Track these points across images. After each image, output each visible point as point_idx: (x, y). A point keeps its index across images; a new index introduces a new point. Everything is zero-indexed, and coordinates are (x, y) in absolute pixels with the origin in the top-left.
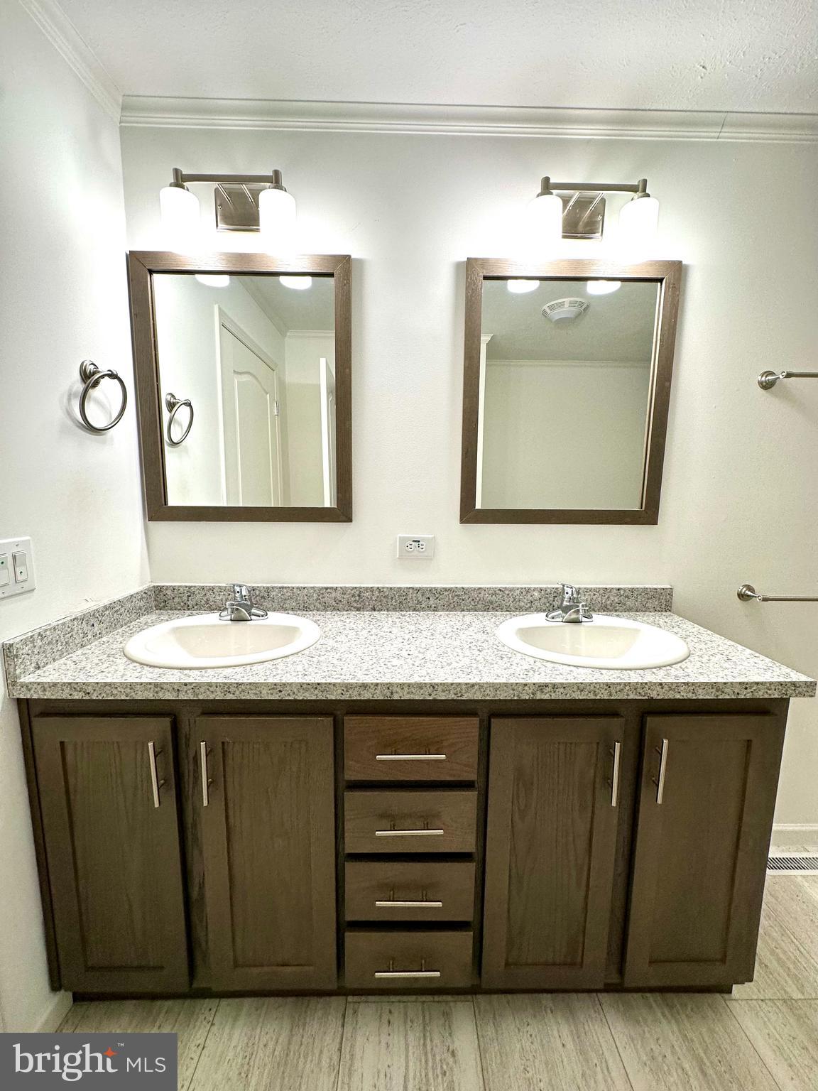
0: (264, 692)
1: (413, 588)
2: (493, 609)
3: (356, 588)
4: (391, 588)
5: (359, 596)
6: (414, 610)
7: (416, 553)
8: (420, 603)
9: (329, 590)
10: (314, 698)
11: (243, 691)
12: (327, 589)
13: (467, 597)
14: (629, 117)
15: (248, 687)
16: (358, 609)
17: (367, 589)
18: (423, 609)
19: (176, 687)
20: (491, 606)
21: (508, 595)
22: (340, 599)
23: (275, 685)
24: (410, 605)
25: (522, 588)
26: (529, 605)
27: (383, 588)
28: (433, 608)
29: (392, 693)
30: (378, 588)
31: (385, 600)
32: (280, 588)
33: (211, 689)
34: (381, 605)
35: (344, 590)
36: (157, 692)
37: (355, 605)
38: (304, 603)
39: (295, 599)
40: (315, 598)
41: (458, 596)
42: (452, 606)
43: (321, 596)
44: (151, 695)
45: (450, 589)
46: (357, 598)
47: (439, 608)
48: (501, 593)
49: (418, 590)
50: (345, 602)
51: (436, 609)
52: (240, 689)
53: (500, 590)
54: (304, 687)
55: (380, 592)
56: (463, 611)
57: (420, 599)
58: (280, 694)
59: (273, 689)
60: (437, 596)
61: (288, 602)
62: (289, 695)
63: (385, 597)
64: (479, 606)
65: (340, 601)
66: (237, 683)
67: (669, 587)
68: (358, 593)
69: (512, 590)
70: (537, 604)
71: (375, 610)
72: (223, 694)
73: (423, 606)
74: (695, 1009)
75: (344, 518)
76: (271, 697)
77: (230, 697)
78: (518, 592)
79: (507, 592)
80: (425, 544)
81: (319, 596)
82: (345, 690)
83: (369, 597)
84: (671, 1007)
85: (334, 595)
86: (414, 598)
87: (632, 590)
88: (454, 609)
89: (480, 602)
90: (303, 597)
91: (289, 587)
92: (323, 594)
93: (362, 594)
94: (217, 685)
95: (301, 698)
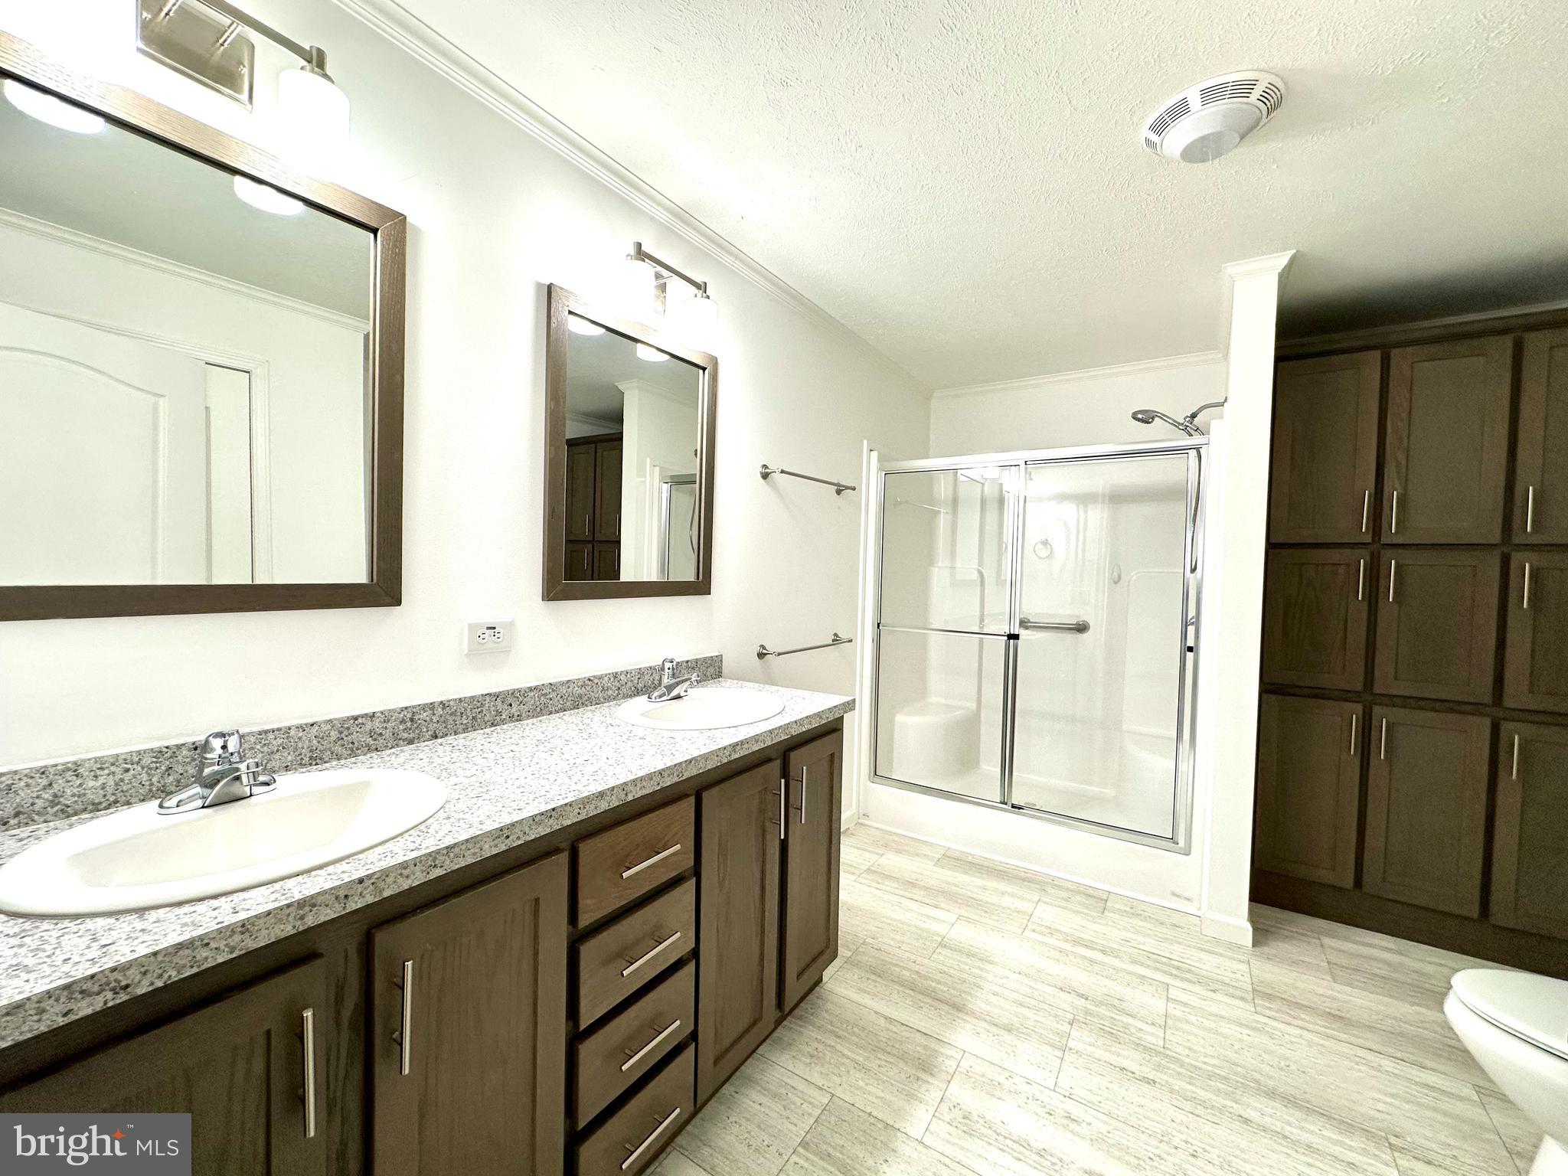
0: (486, 847)
1: (490, 694)
2: (583, 704)
3: (406, 708)
4: (460, 699)
5: (412, 720)
6: (493, 725)
7: (491, 645)
8: (499, 713)
9: (360, 720)
10: (548, 831)
11: (457, 856)
12: (356, 718)
13: (554, 694)
14: (682, 215)
15: (463, 847)
16: (411, 742)
17: (423, 707)
18: (503, 722)
19: (342, 893)
20: (581, 701)
21: (597, 684)
22: (379, 731)
23: (501, 830)
24: (486, 719)
25: (609, 674)
26: (616, 692)
27: (449, 701)
28: (516, 717)
29: (626, 795)
30: (441, 702)
31: (451, 719)
32: (260, 733)
33: (406, 872)
34: (446, 727)
35: (386, 716)
36: (302, 918)
37: (406, 735)
38: (311, 751)
39: (291, 749)
40: (333, 738)
41: (545, 695)
42: (539, 709)
43: (346, 733)
44: (289, 928)
45: (535, 688)
46: (409, 724)
47: (524, 715)
48: (590, 683)
49: (497, 696)
50: (388, 734)
51: (519, 718)
52: (452, 855)
53: (589, 680)
54: (536, 820)
55: (443, 709)
56: (551, 713)
57: (500, 708)
58: (506, 841)
59: (498, 837)
60: (521, 699)
61: (277, 757)
62: (518, 838)
63: (451, 714)
64: (568, 704)
65: (381, 734)
66: (447, 848)
67: (717, 654)
68: (409, 715)
69: (601, 677)
70: (624, 690)
71: (436, 737)
72: (424, 874)
73: (504, 717)
74: (813, 1007)
75: (390, 600)
76: (495, 851)
77: (438, 872)
78: (606, 679)
79: (596, 681)
80: (502, 631)
81: (341, 733)
82: (582, 807)
83: (428, 719)
84: (801, 1018)
85: (368, 727)
86: (492, 709)
87: (697, 661)
88: (541, 713)
89: (570, 699)
90: (310, 741)
91: (279, 729)
92: (348, 728)
93: (416, 717)
94: (415, 862)
95: (533, 837)
